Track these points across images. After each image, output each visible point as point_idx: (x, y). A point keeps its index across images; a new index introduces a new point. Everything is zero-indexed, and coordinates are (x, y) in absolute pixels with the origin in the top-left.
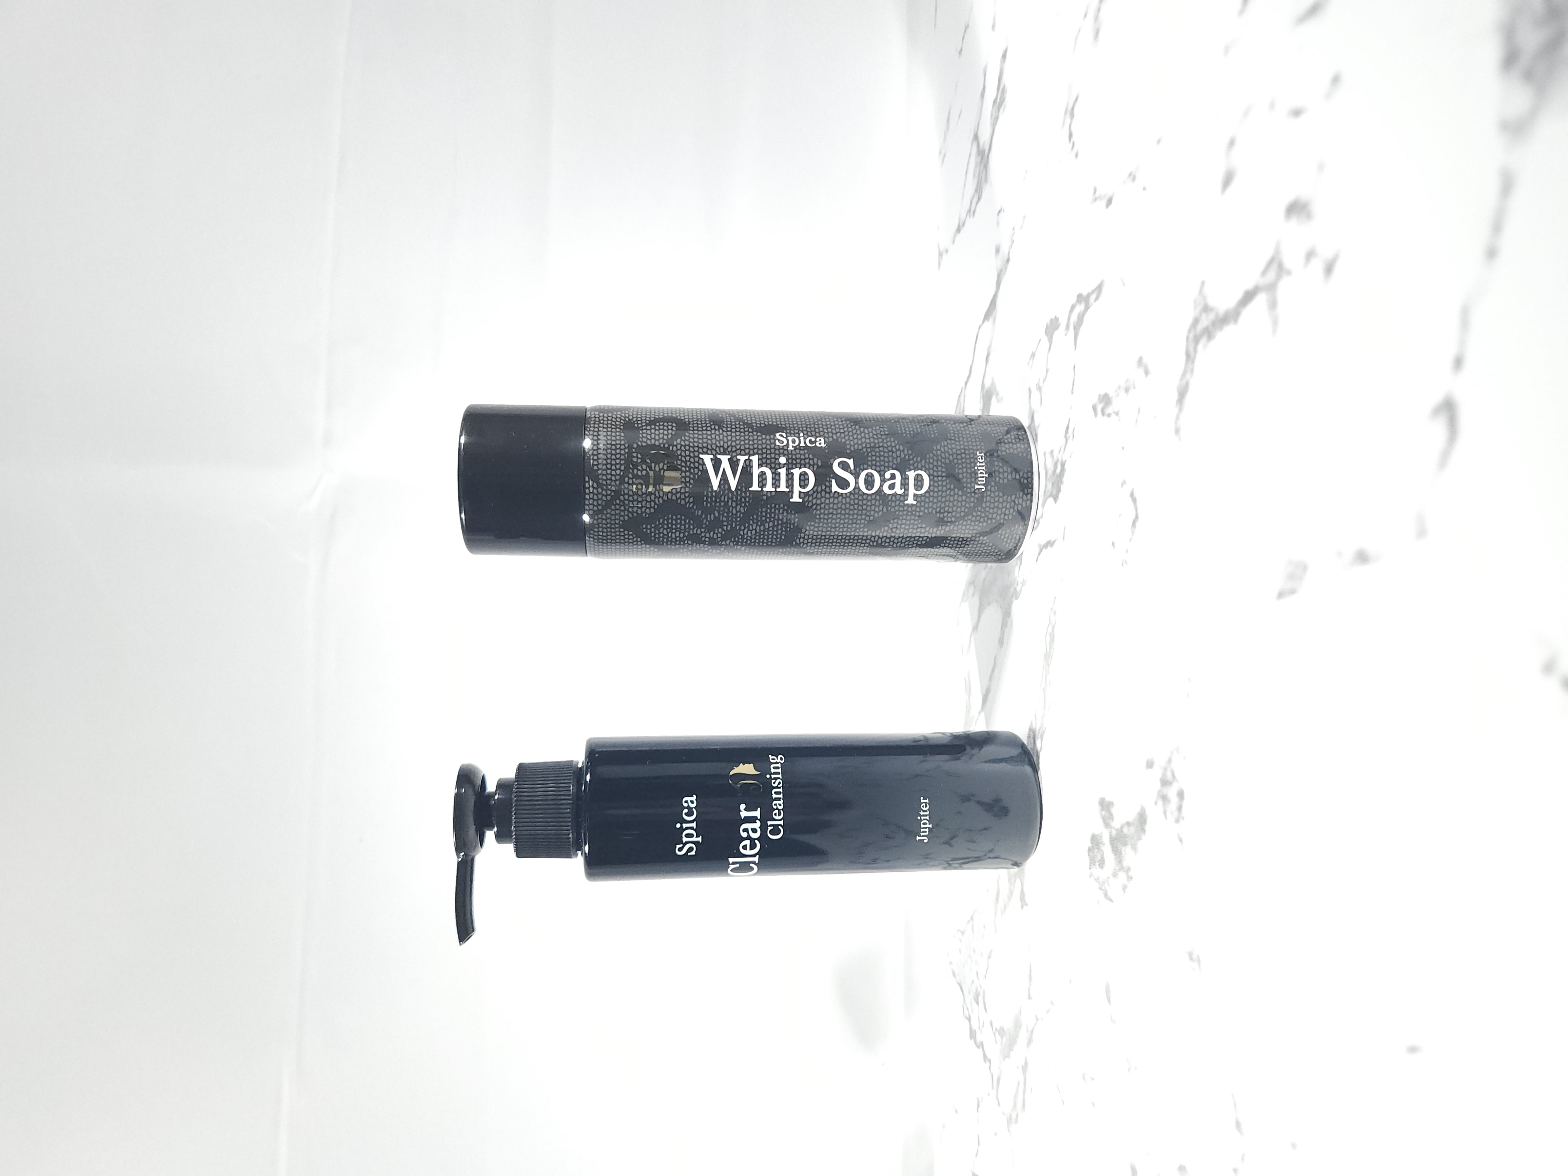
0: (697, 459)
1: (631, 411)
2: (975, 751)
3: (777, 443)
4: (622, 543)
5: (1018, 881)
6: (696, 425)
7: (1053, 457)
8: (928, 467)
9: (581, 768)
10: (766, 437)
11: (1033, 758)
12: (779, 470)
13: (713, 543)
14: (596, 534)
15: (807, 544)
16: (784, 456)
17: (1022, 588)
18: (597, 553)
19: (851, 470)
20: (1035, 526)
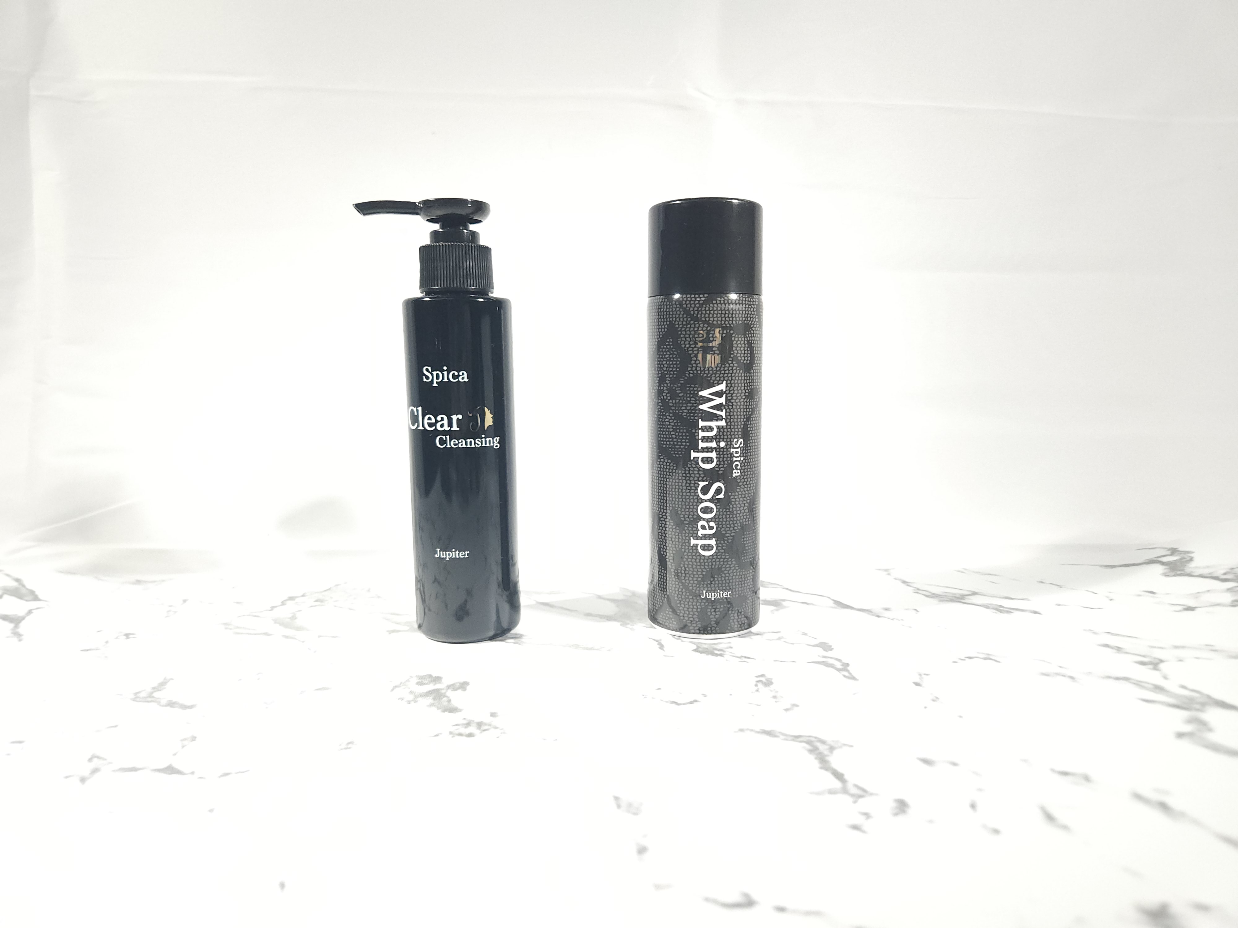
0: (722, 379)
1: (759, 329)
2: (504, 597)
3: (735, 440)
4: (658, 323)
5: (407, 628)
6: (748, 378)
7: (727, 648)
8: (718, 554)
9: (488, 295)
10: (740, 431)
11: (501, 636)
12: (714, 441)
13: (660, 393)
14: (665, 303)
15: (660, 464)
16: (725, 445)
17: (629, 628)
18: (651, 305)
19: (716, 496)
20: (675, 637)
